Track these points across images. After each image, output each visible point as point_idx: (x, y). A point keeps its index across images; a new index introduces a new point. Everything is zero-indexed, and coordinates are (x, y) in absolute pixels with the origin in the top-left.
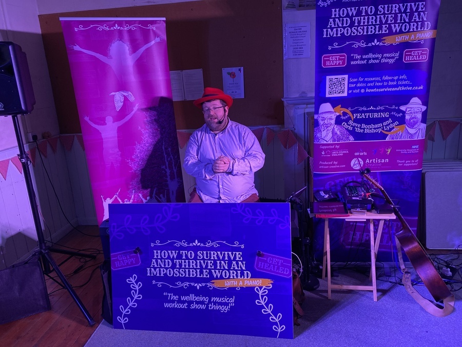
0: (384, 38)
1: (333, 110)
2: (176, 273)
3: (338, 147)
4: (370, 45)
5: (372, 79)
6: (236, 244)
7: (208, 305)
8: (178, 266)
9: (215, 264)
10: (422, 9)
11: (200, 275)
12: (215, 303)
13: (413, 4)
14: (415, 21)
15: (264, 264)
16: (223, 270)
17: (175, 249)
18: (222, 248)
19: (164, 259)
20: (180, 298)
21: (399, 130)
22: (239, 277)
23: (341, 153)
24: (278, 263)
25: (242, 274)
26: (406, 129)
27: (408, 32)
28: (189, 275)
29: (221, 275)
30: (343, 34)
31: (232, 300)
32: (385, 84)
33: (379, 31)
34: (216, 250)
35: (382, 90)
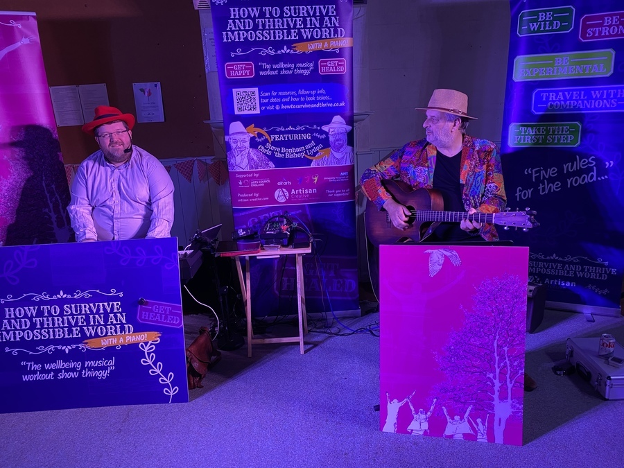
0: (294, 45)
1: (245, 131)
2: (37, 335)
3: (257, 175)
4: (279, 52)
5: (286, 93)
6: (113, 293)
7: (81, 371)
8: (38, 326)
9: (87, 319)
10: (333, 13)
11: (69, 335)
12: (90, 369)
13: (322, 7)
14: (326, 27)
15: (149, 314)
16: (98, 326)
17: (34, 304)
18: (96, 299)
19: (18, 318)
20: (43, 367)
21: (324, 154)
22: (119, 333)
23: (262, 183)
24: (166, 311)
25: (122, 329)
26: (332, 154)
27: (321, 38)
28: (54, 335)
29: (96, 333)
30: (246, 39)
31: (112, 362)
32: (302, 99)
33: (288, 37)
34: (88, 301)
35: (300, 107)
